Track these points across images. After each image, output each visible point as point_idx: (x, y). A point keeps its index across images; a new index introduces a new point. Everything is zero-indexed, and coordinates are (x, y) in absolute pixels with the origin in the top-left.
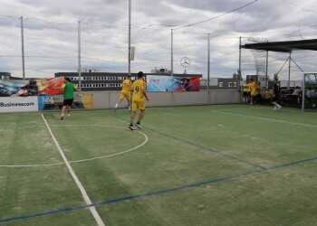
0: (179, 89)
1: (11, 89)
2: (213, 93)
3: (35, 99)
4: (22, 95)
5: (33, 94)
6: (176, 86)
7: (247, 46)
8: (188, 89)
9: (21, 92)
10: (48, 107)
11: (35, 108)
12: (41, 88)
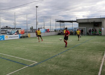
0: (46, 32)
1: (13, 33)
2: (52, 33)
3: (18, 35)
4: (15, 34)
5: (18, 34)
6: (45, 31)
7: (57, 21)
8: (47, 32)
9: (15, 33)
10: (21, 37)
11: (18, 38)
12: (20, 32)
